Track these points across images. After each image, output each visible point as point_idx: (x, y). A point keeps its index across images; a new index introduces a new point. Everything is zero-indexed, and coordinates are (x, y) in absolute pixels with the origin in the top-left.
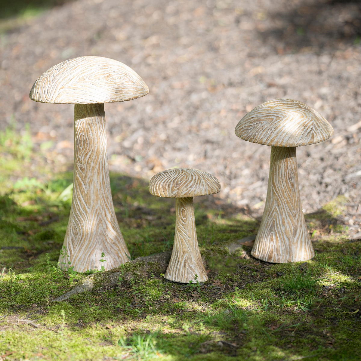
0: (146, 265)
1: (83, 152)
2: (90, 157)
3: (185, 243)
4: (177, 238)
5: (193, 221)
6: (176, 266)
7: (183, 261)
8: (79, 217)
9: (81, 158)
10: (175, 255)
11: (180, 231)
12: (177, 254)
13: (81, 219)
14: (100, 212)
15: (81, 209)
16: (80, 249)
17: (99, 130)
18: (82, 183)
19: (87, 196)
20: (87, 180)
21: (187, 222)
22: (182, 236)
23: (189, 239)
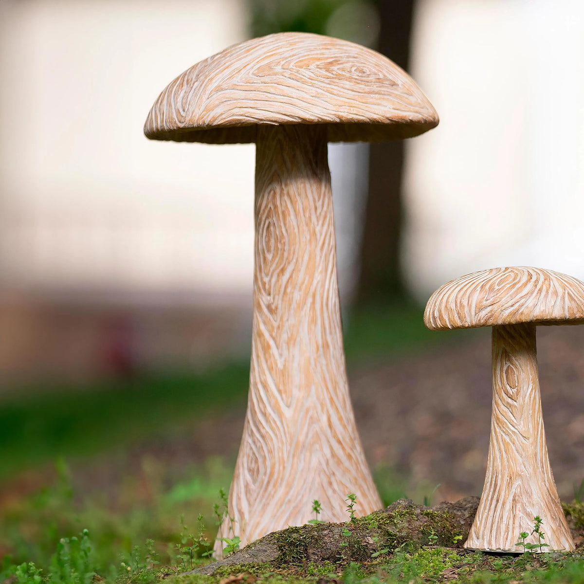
0: (417, 517)
1: (274, 266)
2: (291, 277)
3: (515, 452)
4: (495, 441)
5: (535, 398)
6: (491, 513)
7: (511, 498)
8: (264, 428)
9: (270, 281)
10: (491, 485)
11: (503, 423)
12: (496, 481)
13: (267, 432)
14: (315, 415)
15: (269, 409)
16: (265, 506)
17: (313, 211)
18: (272, 343)
19: (284, 375)
20: (285, 337)
21: (520, 399)
22: (508, 435)
23: (524, 441)
